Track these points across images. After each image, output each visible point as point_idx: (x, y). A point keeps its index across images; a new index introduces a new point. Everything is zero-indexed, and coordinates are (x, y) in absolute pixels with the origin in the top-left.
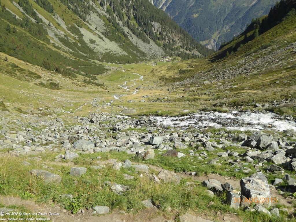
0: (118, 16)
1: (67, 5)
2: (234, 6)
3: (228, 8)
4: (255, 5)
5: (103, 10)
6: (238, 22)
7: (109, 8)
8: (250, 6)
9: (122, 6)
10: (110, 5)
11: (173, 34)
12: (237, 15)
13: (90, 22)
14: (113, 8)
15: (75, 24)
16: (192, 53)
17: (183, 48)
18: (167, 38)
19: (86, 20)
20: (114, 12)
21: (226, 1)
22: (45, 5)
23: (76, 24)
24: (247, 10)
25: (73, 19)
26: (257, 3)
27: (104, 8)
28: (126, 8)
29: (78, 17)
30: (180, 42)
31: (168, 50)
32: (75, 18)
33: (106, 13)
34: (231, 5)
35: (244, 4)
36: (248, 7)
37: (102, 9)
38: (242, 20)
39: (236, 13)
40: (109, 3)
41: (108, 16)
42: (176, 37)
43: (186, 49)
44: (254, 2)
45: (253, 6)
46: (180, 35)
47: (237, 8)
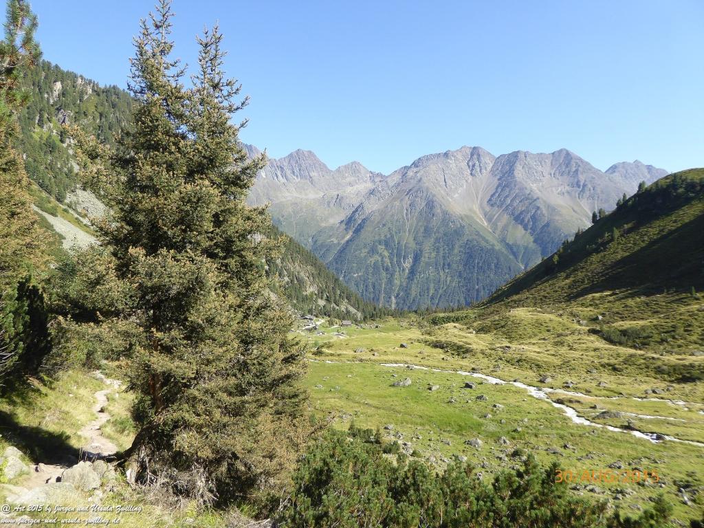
2: (315, 242)
4: (350, 240)
8: (343, 242)
11: (296, 264)
13: (79, 210)
16: (343, 308)
17: (322, 298)
18: (286, 273)
19: (66, 201)
26: (354, 237)
30: (312, 284)
31: (295, 302)
34: (310, 240)
35: (332, 240)
36: (339, 244)
39: (321, 253)
42: (303, 272)
43: (328, 300)
44: (348, 237)
45: (348, 242)
46: (309, 267)
47: (322, 246)
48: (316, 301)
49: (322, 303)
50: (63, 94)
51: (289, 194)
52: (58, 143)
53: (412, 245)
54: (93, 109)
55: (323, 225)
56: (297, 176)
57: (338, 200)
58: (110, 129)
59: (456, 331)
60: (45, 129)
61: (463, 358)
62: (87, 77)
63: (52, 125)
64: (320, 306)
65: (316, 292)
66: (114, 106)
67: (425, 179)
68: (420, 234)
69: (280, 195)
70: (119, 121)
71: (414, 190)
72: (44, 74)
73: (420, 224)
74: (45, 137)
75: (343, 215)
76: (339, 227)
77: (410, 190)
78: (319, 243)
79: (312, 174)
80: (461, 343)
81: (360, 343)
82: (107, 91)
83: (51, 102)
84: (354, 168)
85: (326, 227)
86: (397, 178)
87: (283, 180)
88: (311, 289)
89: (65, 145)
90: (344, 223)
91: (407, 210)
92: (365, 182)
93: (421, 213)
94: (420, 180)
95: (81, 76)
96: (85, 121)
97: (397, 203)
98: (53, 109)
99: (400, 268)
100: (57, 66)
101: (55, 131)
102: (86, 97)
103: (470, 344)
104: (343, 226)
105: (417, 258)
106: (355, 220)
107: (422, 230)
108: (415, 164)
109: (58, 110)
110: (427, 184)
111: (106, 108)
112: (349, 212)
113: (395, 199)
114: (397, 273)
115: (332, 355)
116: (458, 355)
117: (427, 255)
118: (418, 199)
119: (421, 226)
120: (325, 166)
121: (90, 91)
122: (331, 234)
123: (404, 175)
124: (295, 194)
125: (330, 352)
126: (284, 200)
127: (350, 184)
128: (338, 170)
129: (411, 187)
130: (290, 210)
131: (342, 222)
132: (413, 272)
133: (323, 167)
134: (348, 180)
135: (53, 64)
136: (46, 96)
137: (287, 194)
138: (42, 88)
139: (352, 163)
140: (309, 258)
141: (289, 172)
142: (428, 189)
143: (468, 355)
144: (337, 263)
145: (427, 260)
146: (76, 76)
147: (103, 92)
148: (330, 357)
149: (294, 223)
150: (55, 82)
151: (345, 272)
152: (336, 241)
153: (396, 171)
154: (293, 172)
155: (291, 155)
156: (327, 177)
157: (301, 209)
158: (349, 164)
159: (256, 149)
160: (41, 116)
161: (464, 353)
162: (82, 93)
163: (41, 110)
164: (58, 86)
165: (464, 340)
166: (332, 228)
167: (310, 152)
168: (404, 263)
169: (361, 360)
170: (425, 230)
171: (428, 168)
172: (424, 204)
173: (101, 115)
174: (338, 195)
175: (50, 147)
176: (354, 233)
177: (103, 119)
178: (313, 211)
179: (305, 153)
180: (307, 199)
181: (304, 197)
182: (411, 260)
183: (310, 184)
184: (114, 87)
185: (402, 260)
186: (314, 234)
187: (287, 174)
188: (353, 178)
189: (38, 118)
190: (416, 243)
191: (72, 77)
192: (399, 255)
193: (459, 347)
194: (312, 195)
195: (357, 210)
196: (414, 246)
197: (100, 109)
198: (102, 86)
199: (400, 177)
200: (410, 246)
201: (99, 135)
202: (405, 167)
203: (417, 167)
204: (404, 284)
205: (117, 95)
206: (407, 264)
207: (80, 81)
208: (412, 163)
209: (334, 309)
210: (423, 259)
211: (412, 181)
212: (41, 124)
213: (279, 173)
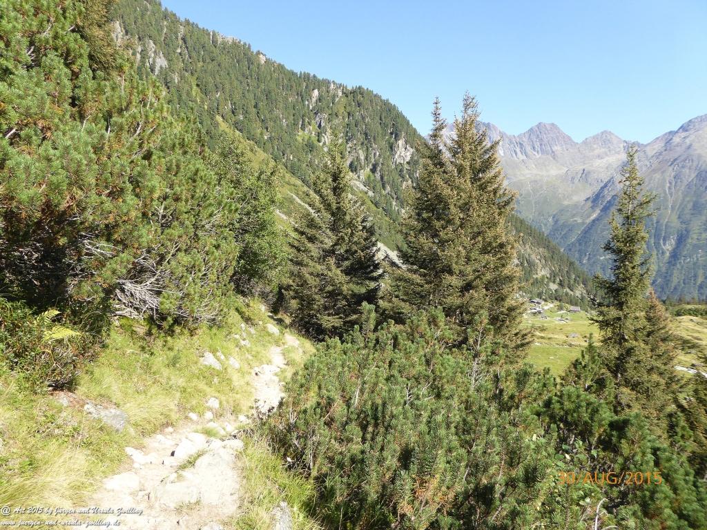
0: (395, 197)
1: (271, 154)
2: (556, 222)
3: (546, 225)
4: (597, 219)
5: (356, 180)
6: (570, 250)
7: (372, 178)
8: (588, 221)
9: (400, 175)
10: (373, 170)
11: (527, 246)
12: (565, 237)
14: (382, 178)
15: (294, 196)
16: (578, 294)
17: (554, 282)
20: (384, 187)
21: (539, 214)
22: (211, 138)
23: (297, 195)
24: (583, 228)
25: (288, 183)
26: (602, 216)
27: (359, 177)
28: (410, 182)
29: (299, 183)
30: (544, 267)
32: (292, 183)
33: (365, 186)
34: (550, 220)
35: (576, 219)
36: (583, 223)
37: (356, 177)
38: (577, 245)
39: (563, 233)
40: (371, 166)
41: (371, 193)
42: (535, 254)
43: (561, 284)
44: (595, 216)
45: (594, 221)
46: (541, 249)
47: (564, 225)
48: (547, 285)
49: (553, 287)
50: (320, 100)
51: (530, 172)
52: (316, 142)
53: (676, 223)
54: (342, 110)
55: (566, 203)
56: (538, 152)
57: (584, 175)
58: (356, 126)
59: (691, 325)
60: (306, 132)
61: (687, 353)
62: (338, 82)
63: (311, 128)
64: (551, 290)
65: (548, 276)
66: (359, 105)
67: (696, 146)
68: (687, 211)
69: (519, 173)
70: (363, 118)
71: (682, 158)
72: (305, 84)
73: (688, 199)
74: (306, 138)
75: (589, 192)
76: (584, 205)
77: (675, 160)
78: (561, 222)
79: (555, 148)
80: (689, 338)
81: (575, 329)
82: (353, 92)
83: (311, 107)
84: (604, 139)
85: (568, 206)
86: (659, 146)
87: (522, 157)
88: (542, 272)
89: (321, 144)
90: (591, 200)
91: (670, 183)
92: (618, 153)
93: (689, 186)
94: (689, 147)
95: (333, 82)
96: (336, 121)
97: (657, 176)
98: (312, 114)
99: (658, 251)
100: (314, 76)
101: (313, 133)
102: (337, 100)
103: (700, 339)
104: (589, 204)
105: (681, 240)
106: (603, 197)
107: (690, 206)
108: (684, 128)
109: (316, 114)
110: (699, 151)
111: (354, 108)
112: (596, 188)
113: (654, 171)
114: (655, 256)
115: (542, 338)
116: (683, 349)
117: (695, 236)
118: (686, 171)
119: (688, 202)
120: (569, 138)
121: (340, 94)
122: (574, 212)
123: (668, 142)
124: (535, 172)
125: (542, 335)
126: (523, 178)
127: (599, 157)
128: (585, 142)
129: (676, 156)
130: (529, 188)
131: (588, 199)
132: (675, 255)
133: (567, 140)
134: (596, 152)
135: (312, 75)
136: (307, 103)
137: (527, 171)
138: (303, 96)
139: (602, 133)
140: (541, 240)
141: (529, 149)
142: (700, 156)
143: (693, 351)
144: (580, 244)
145: (695, 242)
146: (329, 82)
147: (351, 93)
148: (541, 340)
149: (533, 202)
150: (313, 90)
151: (589, 255)
152: (580, 221)
153: (657, 138)
154: (534, 148)
155: (531, 130)
156: (571, 151)
157: (541, 187)
158: (598, 135)
159: (494, 126)
160: (303, 121)
161: (689, 348)
162: (334, 96)
163: (303, 116)
164: (316, 93)
165: (696, 335)
166: (576, 206)
167: (553, 124)
168: (664, 244)
169: (570, 345)
170: (694, 206)
171: (700, 132)
172: (693, 175)
173: (349, 114)
174: (584, 170)
175: (310, 147)
176: (601, 211)
177: (351, 118)
178: (554, 188)
179: (547, 126)
180: (549, 176)
181: (544, 173)
182: (673, 242)
183: (552, 159)
184: (360, 88)
185: (662, 242)
186: (554, 213)
187: (527, 151)
188: (603, 150)
189: (301, 123)
190: (681, 222)
191: (326, 83)
192: (657, 236)
193: (685, 342)
194: (554, 171)
195: (606, 186)
196: (679, 224)
197: (348, 109)
198: (350, 88)
199: (663, 145)
200: (672, 225)
201: (347, 132)
202: (670, 132)
203: (687, 131)
204: (664, 270)
205: (362, 94)
206: (668, 247)
207: (332, 86)
208: (680, 126)
209: (567, 294)
210: (690, 241)
211: (678, 149)
212: (303, 128)
213: (518, 150)
